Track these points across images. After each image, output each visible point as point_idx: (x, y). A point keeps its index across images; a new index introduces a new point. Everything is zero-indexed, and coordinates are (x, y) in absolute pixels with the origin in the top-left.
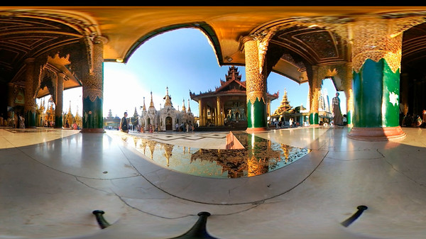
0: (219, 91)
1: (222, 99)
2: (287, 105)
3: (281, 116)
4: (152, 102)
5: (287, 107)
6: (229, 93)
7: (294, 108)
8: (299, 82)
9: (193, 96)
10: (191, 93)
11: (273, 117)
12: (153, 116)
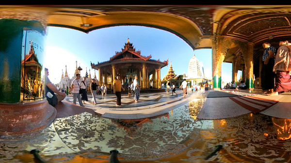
0: (113, 59)
1: (117, 66)
2: (173, 74)
3: (168, 82)
4: (66, 73)
5: (172, 75)
6: (122, 61)
7: (178, 76)
8: (194, 48)
9: (93, 66)
10: (91, 64)
11: (162, 83)
12: (66, 82)
